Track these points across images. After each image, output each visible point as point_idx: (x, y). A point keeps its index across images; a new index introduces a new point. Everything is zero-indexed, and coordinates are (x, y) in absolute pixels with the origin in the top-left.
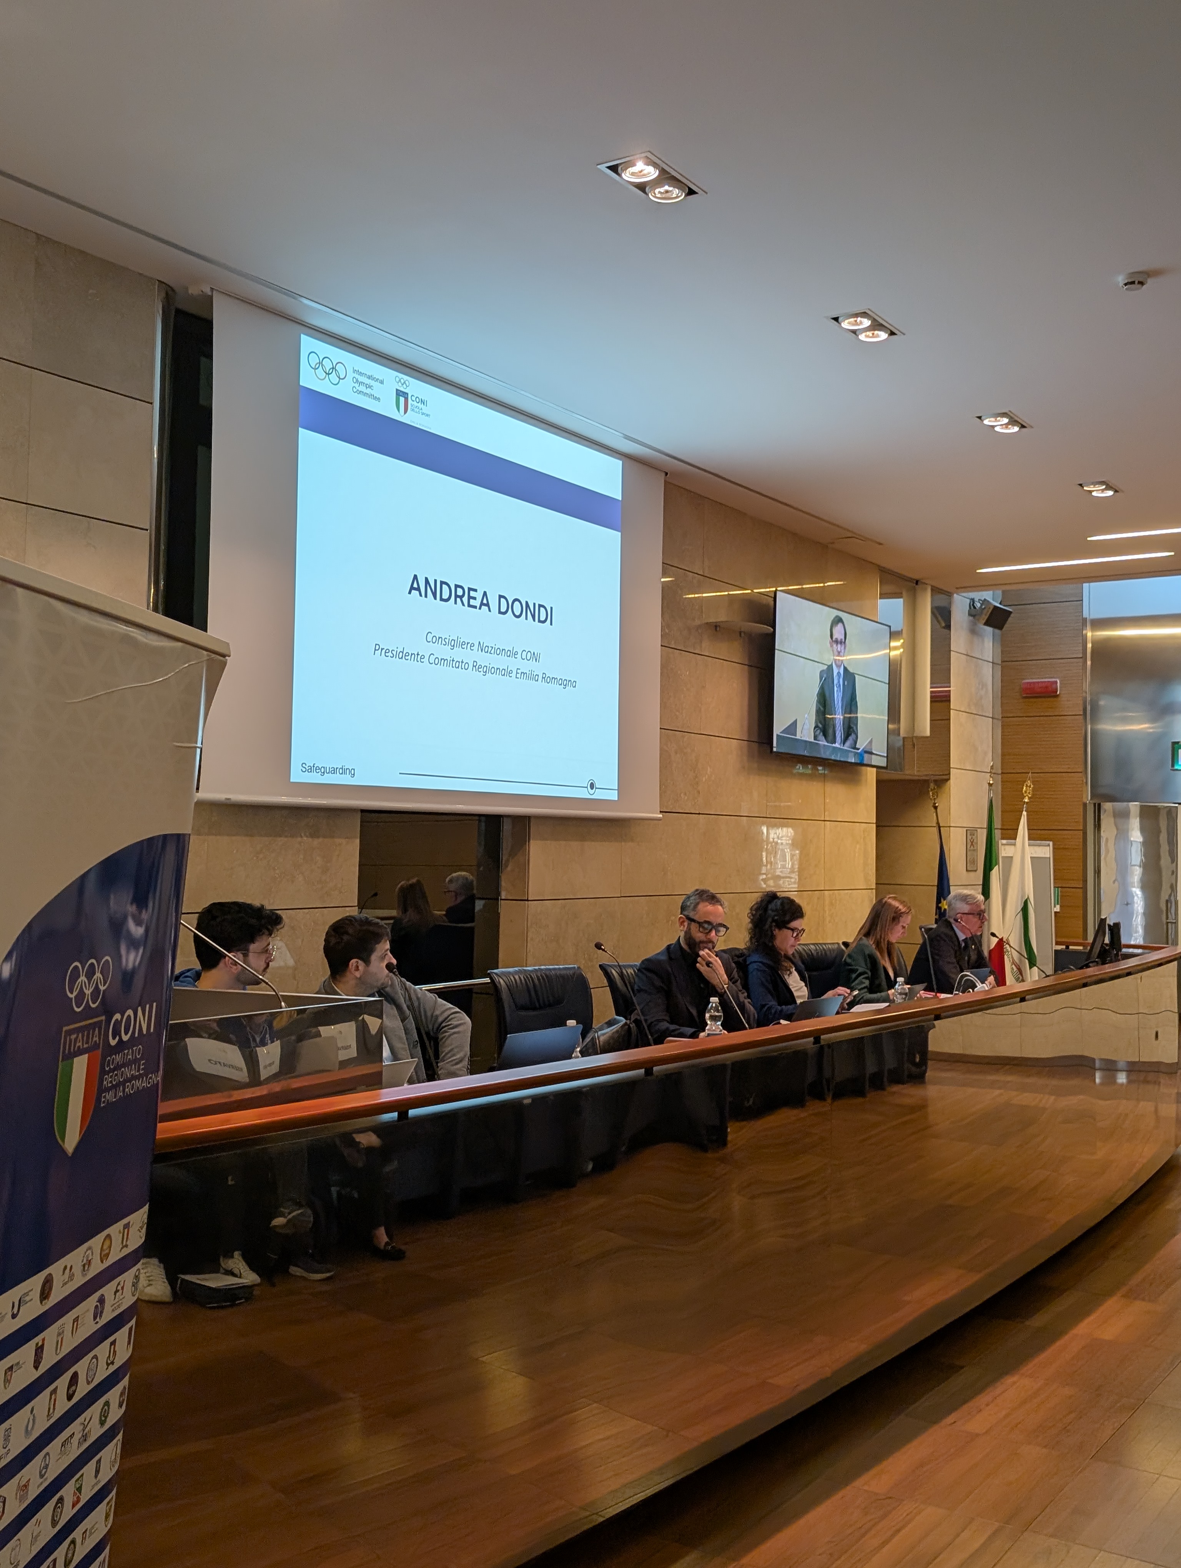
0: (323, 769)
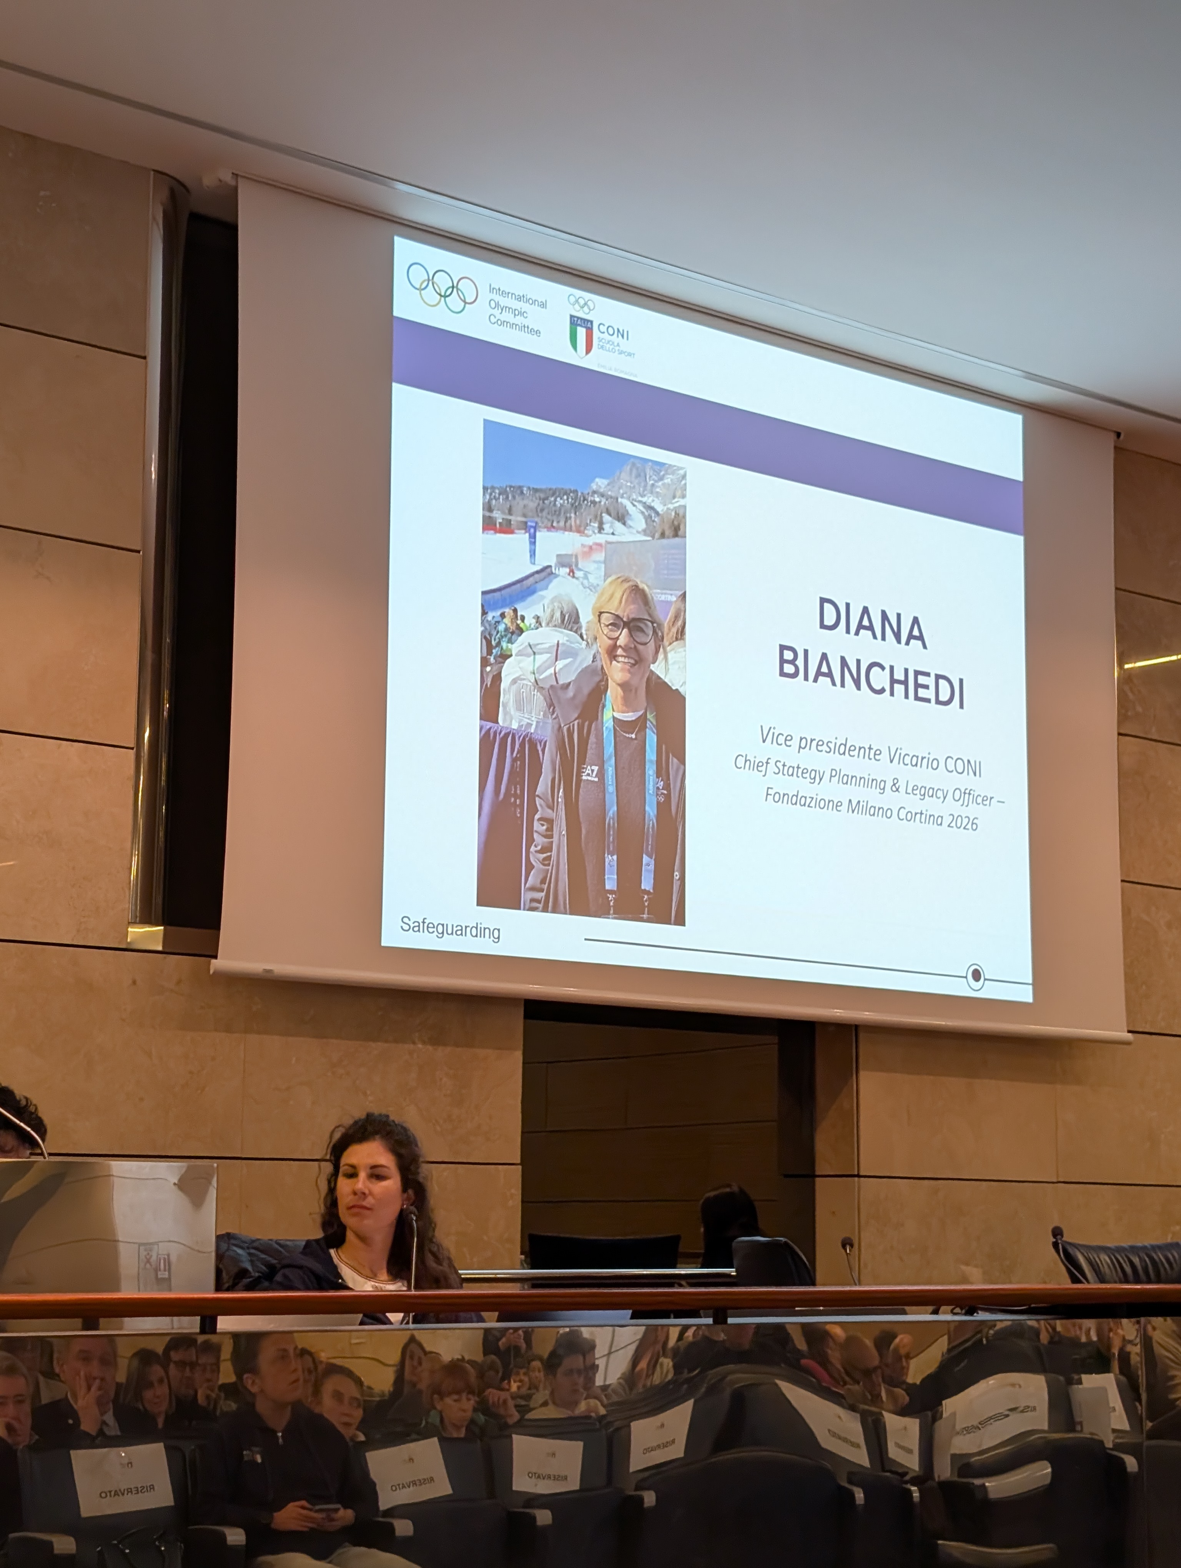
0: (440, 927)
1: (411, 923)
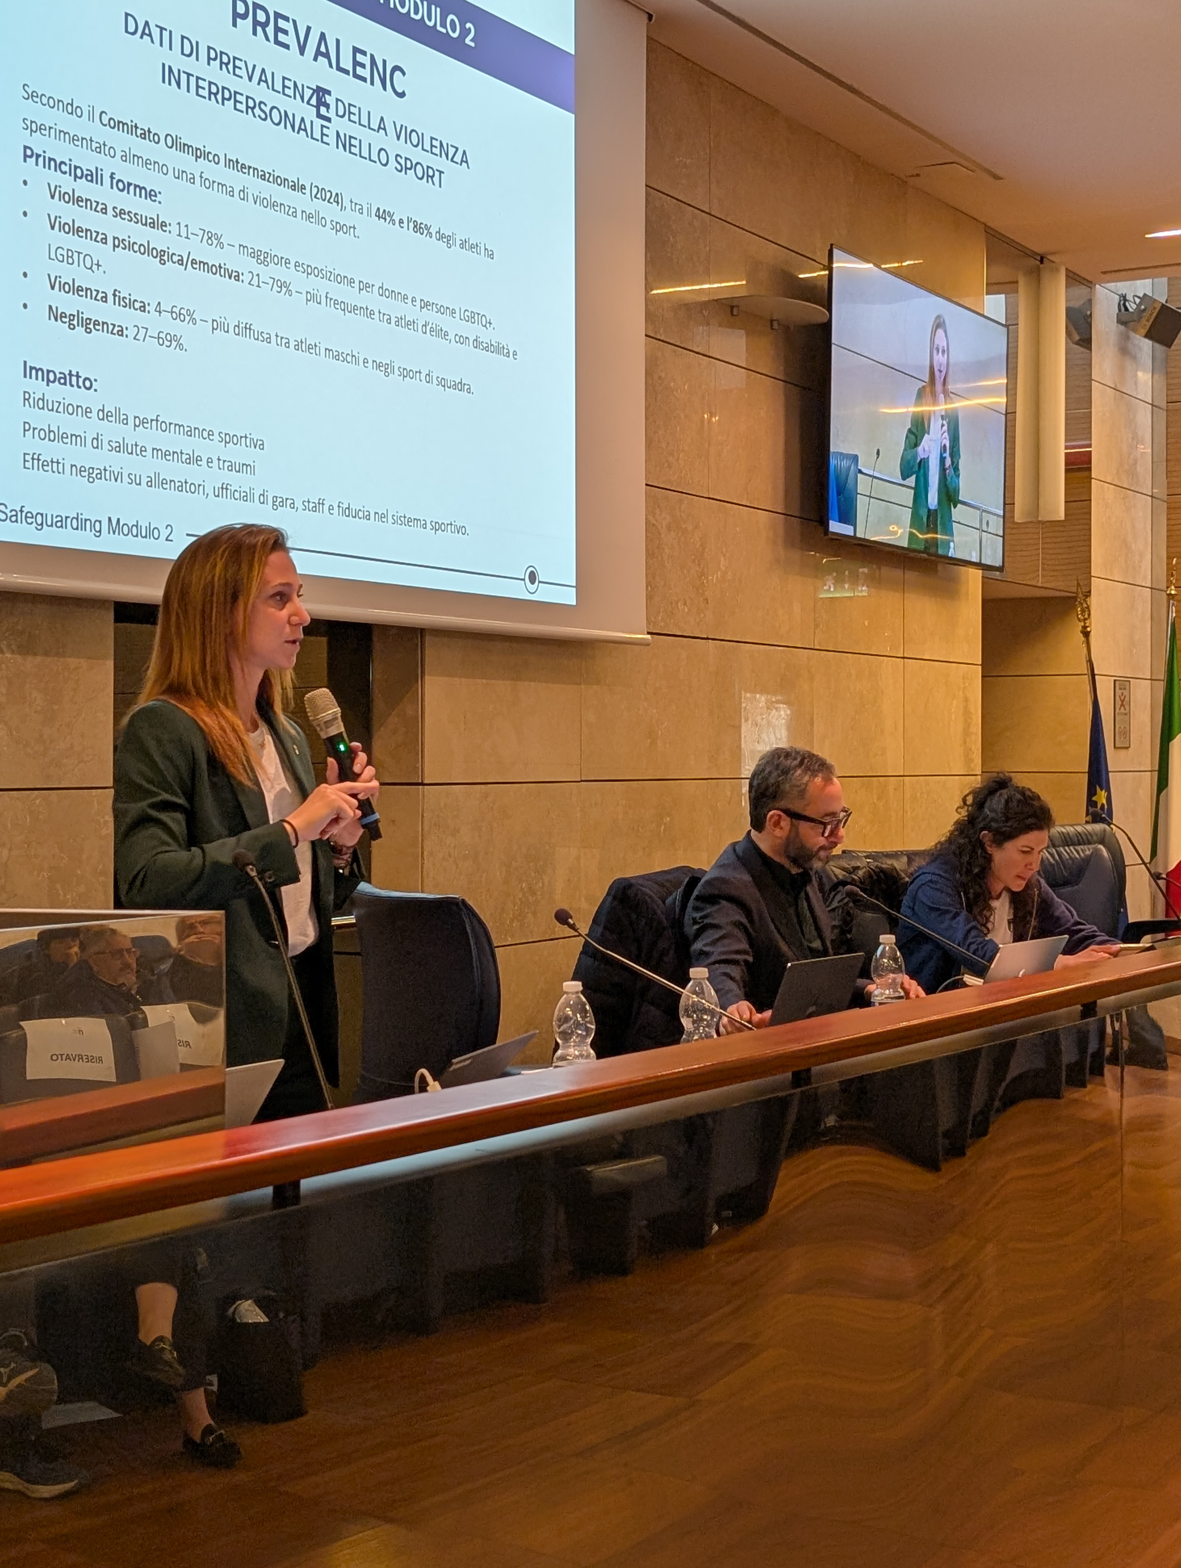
0: (39, 517)
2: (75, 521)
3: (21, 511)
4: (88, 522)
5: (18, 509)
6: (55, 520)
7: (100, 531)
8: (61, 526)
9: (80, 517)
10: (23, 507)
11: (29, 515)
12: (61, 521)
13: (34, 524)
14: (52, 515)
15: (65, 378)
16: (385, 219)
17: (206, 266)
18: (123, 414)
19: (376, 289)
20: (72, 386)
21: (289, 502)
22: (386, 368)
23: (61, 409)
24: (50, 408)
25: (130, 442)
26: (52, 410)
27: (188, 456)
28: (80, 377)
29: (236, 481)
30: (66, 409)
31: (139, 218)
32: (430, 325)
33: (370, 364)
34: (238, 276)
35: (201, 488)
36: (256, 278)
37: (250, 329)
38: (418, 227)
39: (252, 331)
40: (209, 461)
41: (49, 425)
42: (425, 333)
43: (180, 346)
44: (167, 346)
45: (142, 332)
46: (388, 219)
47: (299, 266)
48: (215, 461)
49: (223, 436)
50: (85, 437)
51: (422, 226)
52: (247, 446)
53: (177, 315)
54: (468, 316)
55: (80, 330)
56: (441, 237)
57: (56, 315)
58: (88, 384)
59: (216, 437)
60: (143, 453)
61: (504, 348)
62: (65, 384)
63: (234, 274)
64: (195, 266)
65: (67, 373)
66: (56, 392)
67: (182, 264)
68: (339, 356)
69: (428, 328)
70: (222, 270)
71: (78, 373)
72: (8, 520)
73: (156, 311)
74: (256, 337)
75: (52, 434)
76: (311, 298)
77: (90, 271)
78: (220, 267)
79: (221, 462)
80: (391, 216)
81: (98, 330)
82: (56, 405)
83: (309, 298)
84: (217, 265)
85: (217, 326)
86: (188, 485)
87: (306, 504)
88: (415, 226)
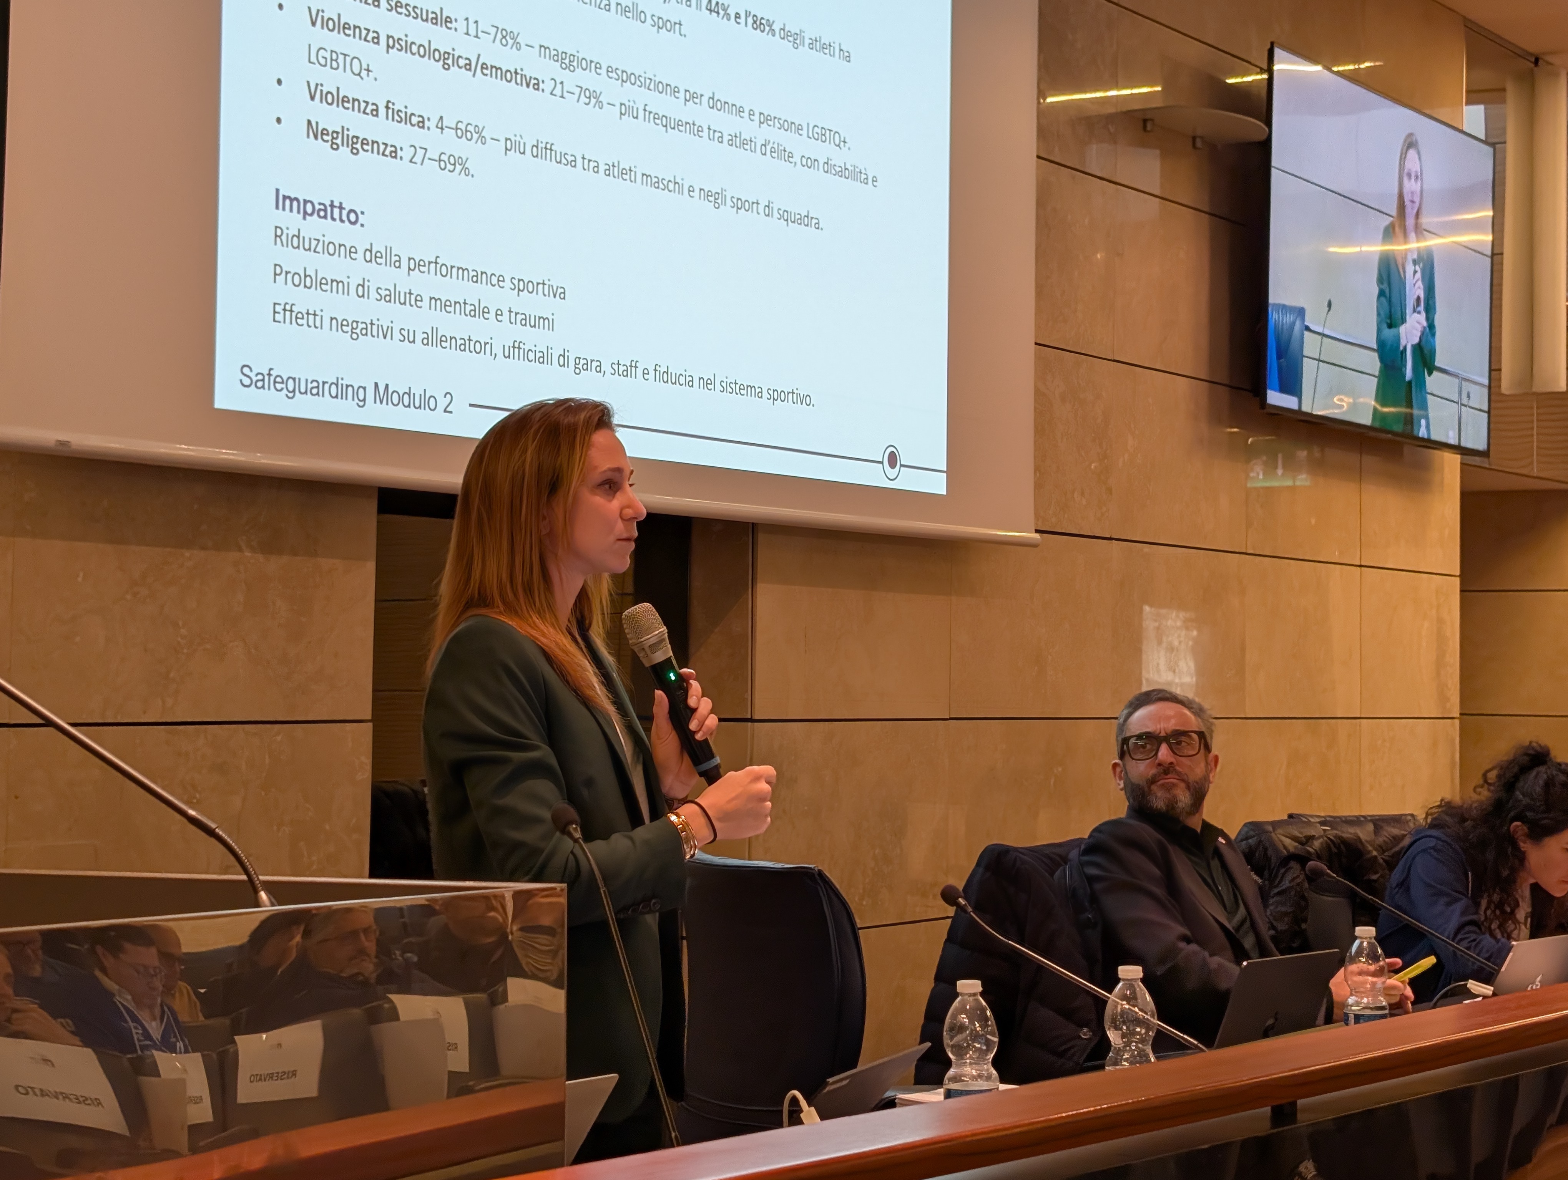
0: (291, 382)
1: (252, 375)
2: (334, 387)
3: (269, 375)
4: (350, 389)
5: (266, 372)
6: (310, 386)
7: (364, 400)
8: (318, 394)
9: (340, 382)
10: (271, 369)
11: (278, 379)
12: (318, 387)
13: (285, 391)
14: (307, 380)
15: (325, 210)
16: (718, 13)
17: (499, 71)
18: (396, 255)
19: (705, 99)
20: (333, 219)
21: (595, 364)
22: (716, 198)
23: (320, 249)
24: (307, 247)
25: (403, 289)
26: (309, 249)
27: (473, 308)
28: (344, 209)
29: (532, 338)
30: (325, 249)
31: (418, 12)
32: (771, 145)
33: (696, 194)
34: (538, 84)
35: (488, 346)
36: (559, 86)
37: (551, 150)
38: (758, 23)
39: (553, 153)
40: (498, 313)
41: (305, 269)
42: (765, 154)
43: (466, 171)
44: (450, 171)
45: (420, 152)
46: (722, 12)
47: (612, 72)
48: (506, 313)
49: (516, 282)
50: (348, 283)
51: (763, 21)
52: (545, 295)
53: (463, 132)
54: (818, 133)
55: (345, 150)
56: (786, 35)
57: (315, 131)
58: (353, 217)
59: (508, 284)
60: (419, 303)
61: (861, 173)
62: (325, 217)
63: (533, 82)
64: (485, 71)
65: (328, 203)
66: (314, 227)
67: (470, 70)
68: (658, 183)
69: (768, 148)
70: (519, 77)
71: (341, 203)
72: (253, 386)
73: (437, 127)
74: (558, 160)
75: (308, 279)
76: (626, 110)
77: (358, 77)
78: (516, 73)
79: (513, 315)
80: (725, 10)
81: (367, 151)
82: (314, 243)
83: (623, 112)
84: (513, 71)
85: (511, 146)
86: (472, 343)
87: (615, 367)
88: (755, 22)
